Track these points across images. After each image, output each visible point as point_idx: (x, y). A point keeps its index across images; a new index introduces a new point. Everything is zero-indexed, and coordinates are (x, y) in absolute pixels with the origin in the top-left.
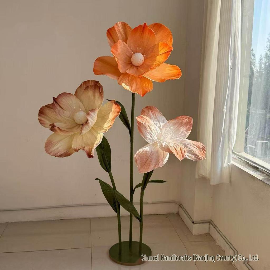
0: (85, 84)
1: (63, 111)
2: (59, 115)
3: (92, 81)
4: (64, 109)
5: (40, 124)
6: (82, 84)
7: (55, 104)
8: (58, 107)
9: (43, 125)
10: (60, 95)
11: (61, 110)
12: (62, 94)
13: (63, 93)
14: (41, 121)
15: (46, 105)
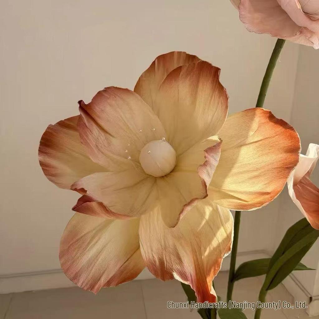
0: (162, 64)
1: (106, 139)
2: (96, 151)
3: (180, 53)
4: (111, 133)
5: (46, 175)
6: (154, 62)
7: (85, 119)
8: (95, 130)
9: (53, 178)
10: (99, 93)
11: (102, 136)
12: (104, 91)
13: (107, 90)
14: (47, 169)
15: (61, 121)
